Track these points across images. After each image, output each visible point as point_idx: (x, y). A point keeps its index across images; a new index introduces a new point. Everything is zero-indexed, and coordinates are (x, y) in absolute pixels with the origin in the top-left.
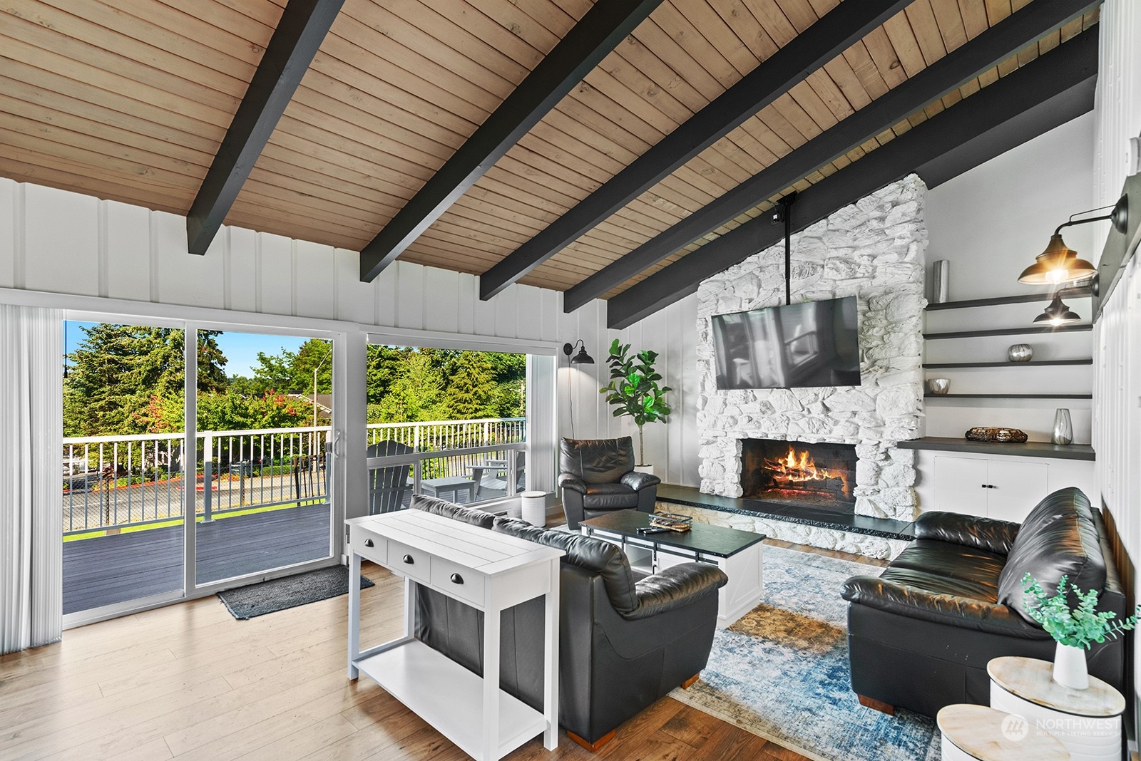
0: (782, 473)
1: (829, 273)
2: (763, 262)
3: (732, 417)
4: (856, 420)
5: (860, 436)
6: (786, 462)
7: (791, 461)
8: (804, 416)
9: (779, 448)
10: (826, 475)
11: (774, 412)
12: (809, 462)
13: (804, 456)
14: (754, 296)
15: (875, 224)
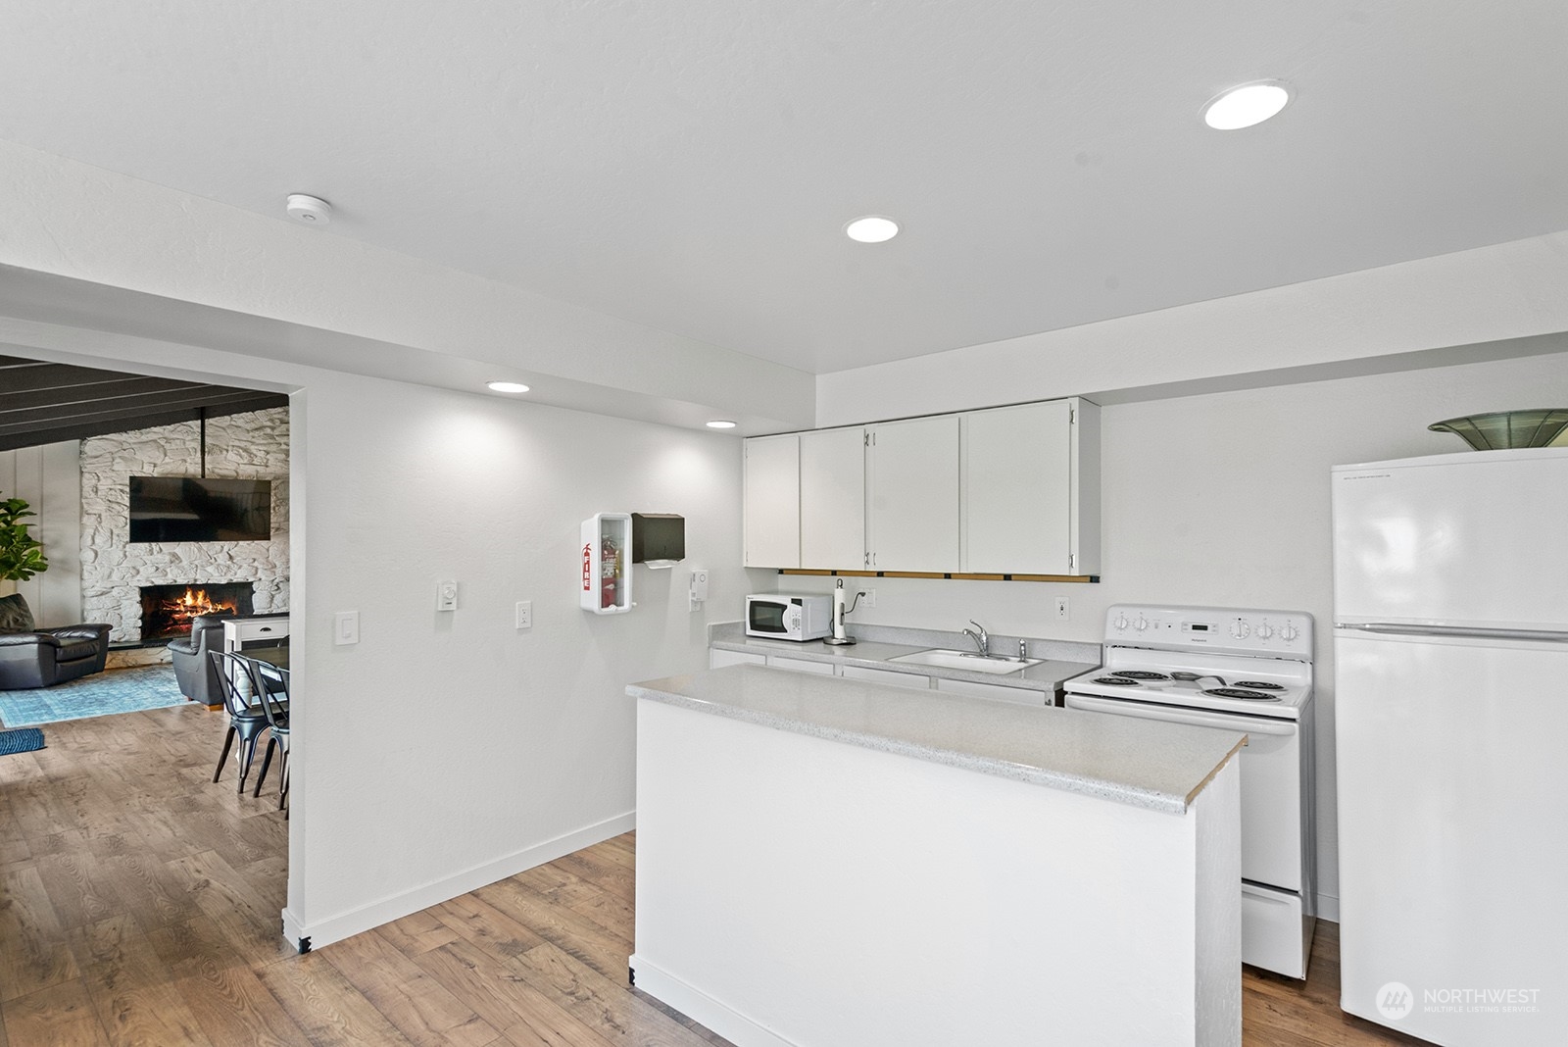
0: (180, 611)
1: (231, 456)
2: (167, 434)
3: (134, 568)
4: (256, 564)
5: (259, 575)
6: (184, 602)
7: (189, 600)
8: (212, 564)
9: (179, 590)
10: (220, 607)
11: (181, 561)
12: (205, 599)
13: (201, 595)
14: (158, 462)
15: (269, 431)
